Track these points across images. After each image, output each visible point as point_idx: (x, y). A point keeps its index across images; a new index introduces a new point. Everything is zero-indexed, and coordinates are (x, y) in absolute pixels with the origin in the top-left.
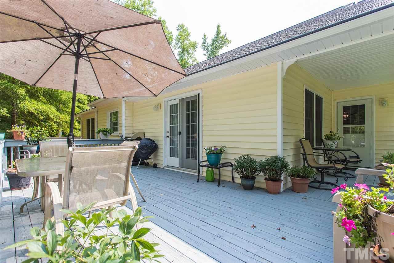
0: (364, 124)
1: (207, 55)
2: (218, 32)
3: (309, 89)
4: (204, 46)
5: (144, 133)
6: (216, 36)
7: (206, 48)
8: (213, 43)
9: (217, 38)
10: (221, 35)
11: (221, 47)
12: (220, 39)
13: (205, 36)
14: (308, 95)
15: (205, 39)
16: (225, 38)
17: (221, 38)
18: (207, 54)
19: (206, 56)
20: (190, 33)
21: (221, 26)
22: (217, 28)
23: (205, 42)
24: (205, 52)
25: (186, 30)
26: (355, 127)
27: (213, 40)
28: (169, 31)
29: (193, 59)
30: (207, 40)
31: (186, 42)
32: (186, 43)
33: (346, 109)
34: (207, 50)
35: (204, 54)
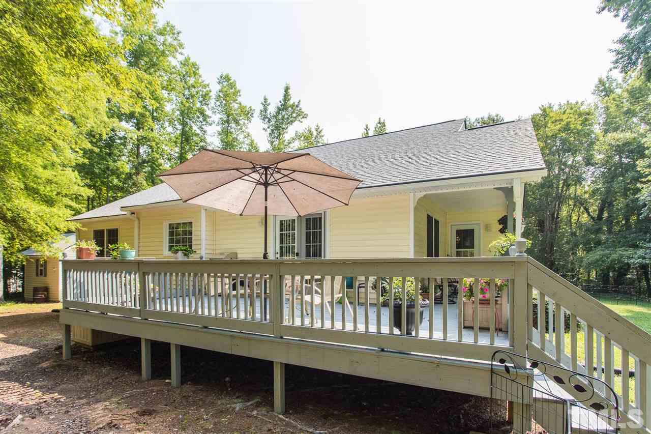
0: (473, 248)
1: (269, 131)
2: (286, 96)
3: (430, 214)
4: (264, 116)
5: (236, 254)
6: (283, 102)
7: (267, 120)
8: (278, 113)
9: (284, 107)
10: (291, 102)
11: (292, 121)
12: (290, 109)
13: (265, 100)
14: (430, 218)
15: (265, 104)
16: (298, 109)
17: (292, 106)
18: (268, 129)
19: (267, 133)
20: (239, 91)
21: (291, 88)
22: (284, 90)
23: (266, 110)
24: (266, 126)
25: (232, 86)
26: (466, 251)
27: (279, 108)
28: (204, 83)
29: (245, 134)
30: (269, 107)
31: (233, 104)
32: (234, 106)
33: (459, 233)
34: (269, 122)
35: (264, 129)
